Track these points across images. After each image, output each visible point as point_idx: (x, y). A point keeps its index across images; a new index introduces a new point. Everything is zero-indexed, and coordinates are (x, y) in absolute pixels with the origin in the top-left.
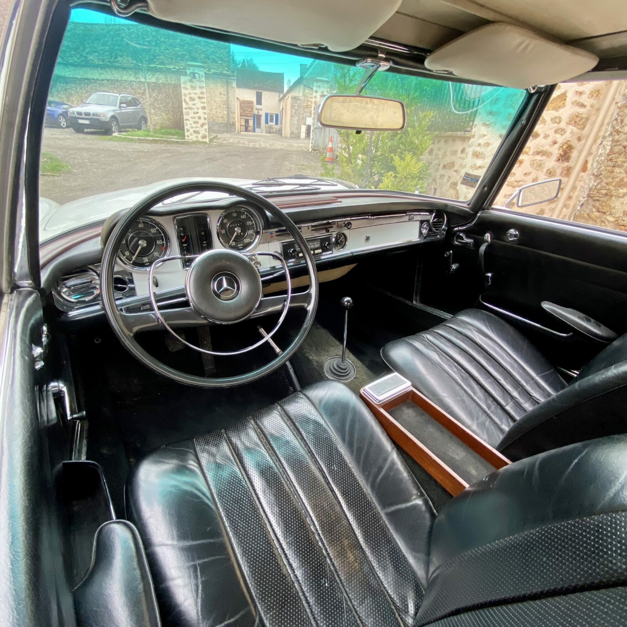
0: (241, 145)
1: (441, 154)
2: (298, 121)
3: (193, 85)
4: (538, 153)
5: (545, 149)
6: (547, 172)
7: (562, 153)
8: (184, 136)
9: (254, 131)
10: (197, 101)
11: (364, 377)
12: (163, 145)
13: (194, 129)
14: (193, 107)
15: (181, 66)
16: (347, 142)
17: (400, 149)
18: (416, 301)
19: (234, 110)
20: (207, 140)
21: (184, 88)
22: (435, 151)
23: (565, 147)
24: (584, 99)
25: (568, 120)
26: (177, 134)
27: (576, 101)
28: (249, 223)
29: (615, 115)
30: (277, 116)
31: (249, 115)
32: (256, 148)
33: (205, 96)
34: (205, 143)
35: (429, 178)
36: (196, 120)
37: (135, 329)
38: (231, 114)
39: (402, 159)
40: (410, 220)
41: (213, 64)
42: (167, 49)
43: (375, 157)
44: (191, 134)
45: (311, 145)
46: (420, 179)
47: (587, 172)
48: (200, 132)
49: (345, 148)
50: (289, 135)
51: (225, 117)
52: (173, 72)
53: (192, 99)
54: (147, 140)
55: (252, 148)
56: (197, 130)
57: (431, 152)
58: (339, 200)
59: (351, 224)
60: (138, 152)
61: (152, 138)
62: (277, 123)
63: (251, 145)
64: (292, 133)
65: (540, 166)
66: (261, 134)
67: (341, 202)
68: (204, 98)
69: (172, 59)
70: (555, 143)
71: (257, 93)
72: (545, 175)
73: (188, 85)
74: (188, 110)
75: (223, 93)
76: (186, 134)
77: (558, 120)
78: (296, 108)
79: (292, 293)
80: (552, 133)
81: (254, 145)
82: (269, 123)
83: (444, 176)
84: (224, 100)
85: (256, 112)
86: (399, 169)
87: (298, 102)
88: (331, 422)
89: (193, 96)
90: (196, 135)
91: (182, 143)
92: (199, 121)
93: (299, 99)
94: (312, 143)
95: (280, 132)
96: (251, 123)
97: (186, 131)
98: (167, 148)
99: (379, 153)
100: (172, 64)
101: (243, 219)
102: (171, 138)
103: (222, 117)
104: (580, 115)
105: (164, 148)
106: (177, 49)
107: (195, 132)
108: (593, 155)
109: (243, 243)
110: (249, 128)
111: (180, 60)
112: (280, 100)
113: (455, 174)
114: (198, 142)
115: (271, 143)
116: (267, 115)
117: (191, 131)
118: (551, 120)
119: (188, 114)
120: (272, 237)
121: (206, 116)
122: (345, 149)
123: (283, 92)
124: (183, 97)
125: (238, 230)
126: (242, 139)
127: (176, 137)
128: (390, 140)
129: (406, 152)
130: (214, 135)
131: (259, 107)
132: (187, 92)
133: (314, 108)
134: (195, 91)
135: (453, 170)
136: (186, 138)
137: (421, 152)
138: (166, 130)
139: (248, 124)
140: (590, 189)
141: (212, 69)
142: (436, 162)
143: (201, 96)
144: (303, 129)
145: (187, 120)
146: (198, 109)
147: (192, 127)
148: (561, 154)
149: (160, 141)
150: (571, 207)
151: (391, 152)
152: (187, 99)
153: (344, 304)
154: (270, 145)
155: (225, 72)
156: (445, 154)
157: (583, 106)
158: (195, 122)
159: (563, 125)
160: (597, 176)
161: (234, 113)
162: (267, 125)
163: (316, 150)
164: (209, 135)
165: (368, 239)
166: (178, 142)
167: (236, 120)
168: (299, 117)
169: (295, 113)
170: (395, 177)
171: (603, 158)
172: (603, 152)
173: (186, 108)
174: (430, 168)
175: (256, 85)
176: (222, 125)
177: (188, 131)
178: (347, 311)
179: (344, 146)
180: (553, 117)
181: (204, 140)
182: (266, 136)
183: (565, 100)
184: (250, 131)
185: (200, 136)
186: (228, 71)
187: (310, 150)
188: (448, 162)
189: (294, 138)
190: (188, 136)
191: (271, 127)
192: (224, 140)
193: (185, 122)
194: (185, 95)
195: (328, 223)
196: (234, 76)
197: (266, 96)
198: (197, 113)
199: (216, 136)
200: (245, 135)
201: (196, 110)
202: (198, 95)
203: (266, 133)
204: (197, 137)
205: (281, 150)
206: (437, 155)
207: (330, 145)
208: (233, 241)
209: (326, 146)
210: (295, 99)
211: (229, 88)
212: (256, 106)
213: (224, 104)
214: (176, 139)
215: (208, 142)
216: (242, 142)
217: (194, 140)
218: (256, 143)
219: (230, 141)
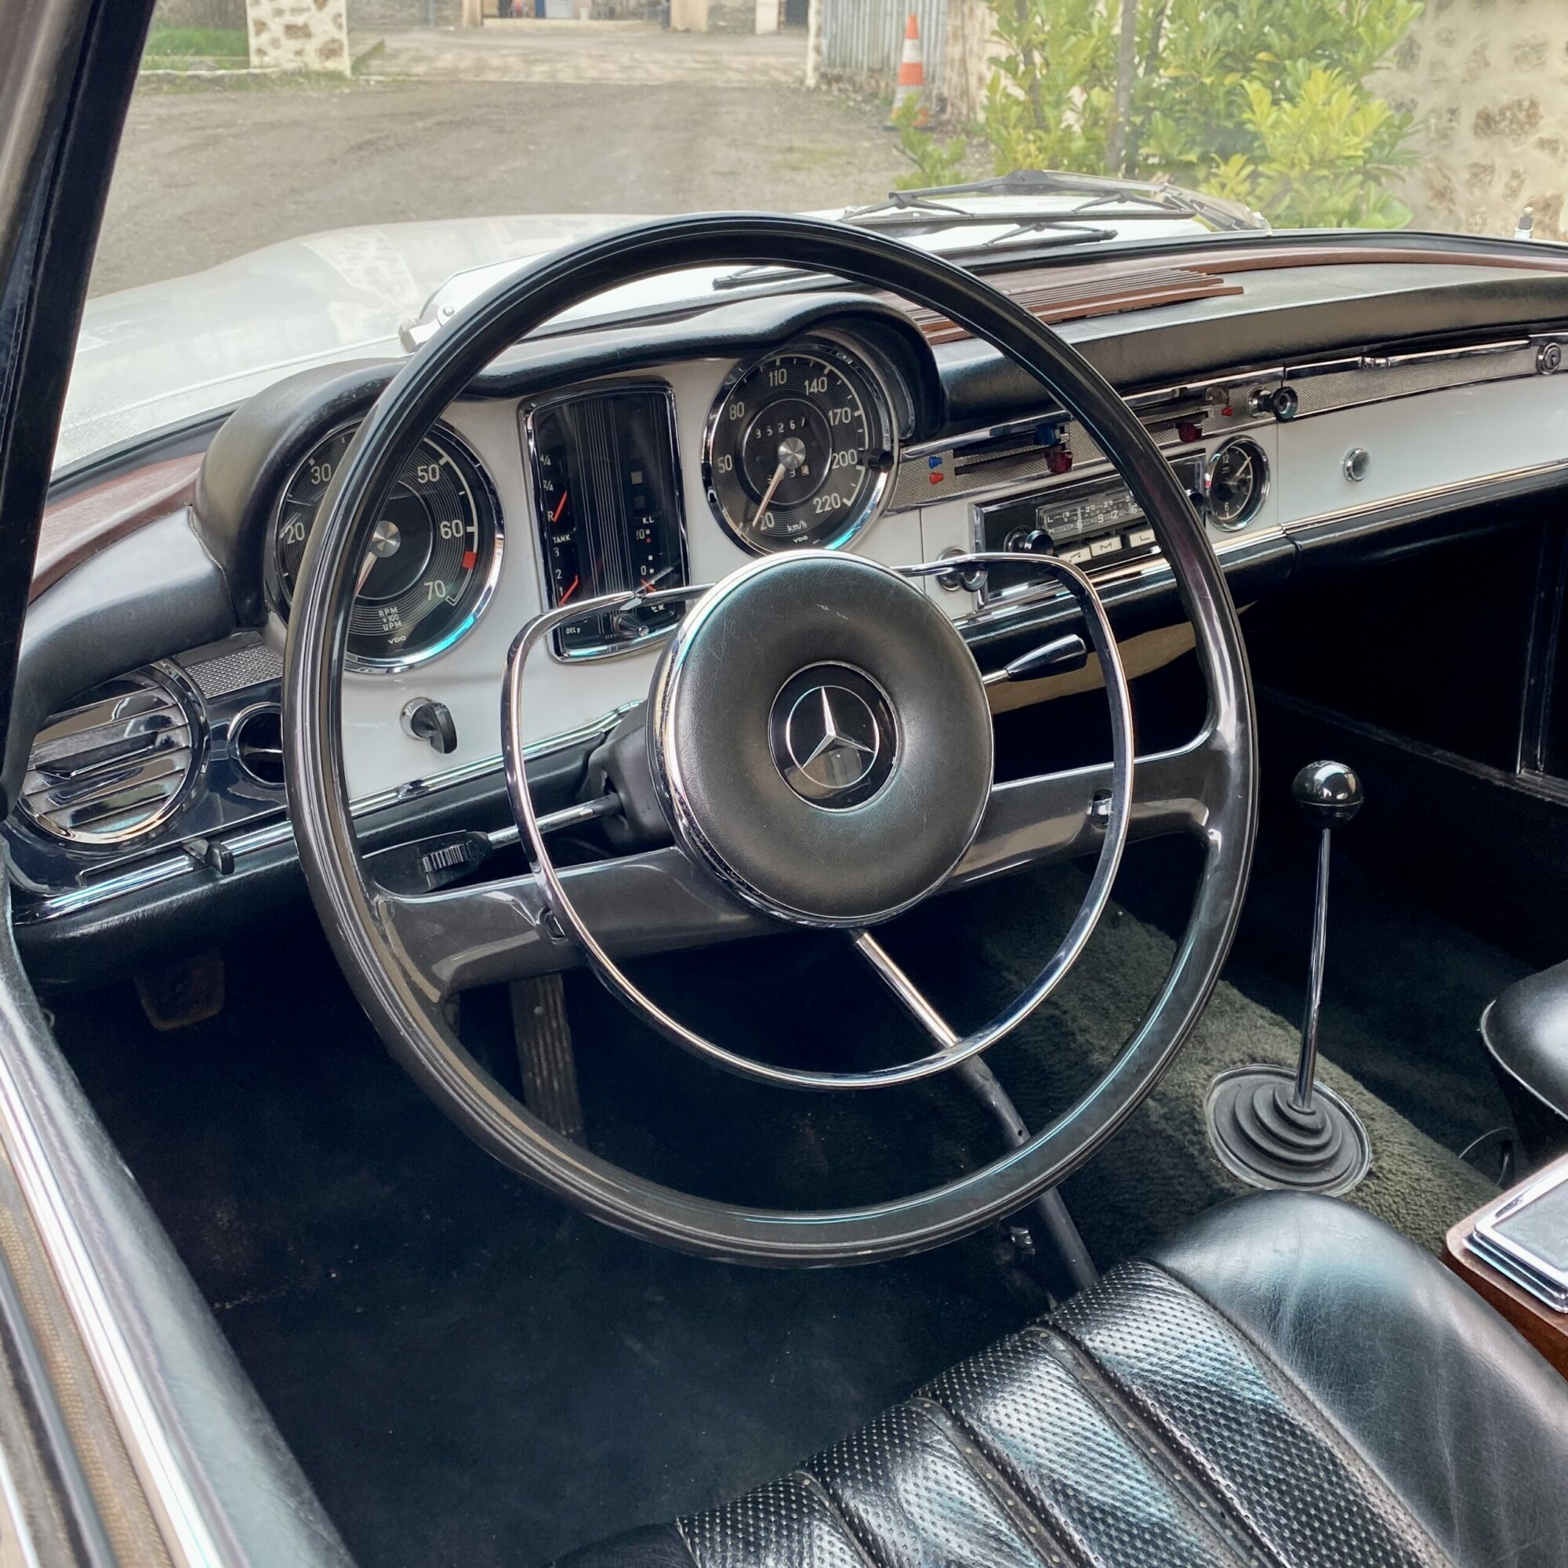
0: (492, 77)
1: (1457, 60)
8: (245, 51)
9: (541, 13)
11: (1415, 1169)
12: (158, 99)
13: (288, 19)
16: (1018, 32)
17: (1268, 48)
18: (1531, 765)
20: (343, 64)
22: (1429, 50)
26: (216, 45)
28: (839, 416)
32: (558, 88)
34: (336, 76)
35: (1404, 171)
37: (448, 968)
39: (1282, 96)
40: (1541, 369)
43: (1150, 94)
44: (275, 43)
45: (812, 58)
46: (1370, 177)
48: (314, 29)
49: (1010, 58)
50: (702, 21)
55: (543, 87)
56: (300, 20)
57: (1408, 55)
58: (1229, 282)
59: (1294, 396)
63: (539, 73)
64: (716, 11)
66: (571, 23)
67: (1239, 291)
76: (254, 42)
79: (1138, 753)
81: (552, 74)
83: (1490, 169)
86: (1275, 142)
88: (1351, 1419)
90: (295, 44)
91: (239, 84)
94: (818, 50)
95: (659, 9)
97: (251, 30)
98: (175, 111)
99: (1164, 77)
101: (812, 398)
102: (192, 66)
105: (163, 112)
107: (291, 30)
109: (811, 515)
113: (1543, 157)
114: (306, 74)
115: (625, 60)
117: (276, 27)
120: (937, 479)
122: (1010, 66)
125: (790, 452)
126: (493, 49)
127: (209, 60)
128: (1219, 13)
129: (1300, 63)
130: (372, 40)
135: (1533, 139)
136: (254, 59)
137: (1370, 58)
142: (1438, 99)
147: (279, 12)
151: (1224, 68)
153: (1317, 797)
154: (625, 69)
156: (1480, 60)
163: (839, 79)
164: (353, 43)
165: (1358, 465)
166: (218, 81)
170: (1254, 176)
174: (1409, 129)
177: (261, 26)
178: (1327, 833)
179: (1002, 51)
181: (331, 65)
182: (597, 33)
184: (520, 14)
185: (312, 46)
187: (811, 81)
188: (1505, 99)
189: (722, 30)
190: (261, 52)
192: (419, 59)
195: (1187, 398)
199: (381, 45)
200: (503, 33)
203: (592, 17)
204: (299, 53)
205: (676, 86)
206: (1436, 64)
207: (909, 54)
208: (769, 507)
209: (886, 60)
214: (210, 68)
215: (348, 73)
216: (496, 62)
217: (290, 66)
218: (559, 66)
219: (440, 64)
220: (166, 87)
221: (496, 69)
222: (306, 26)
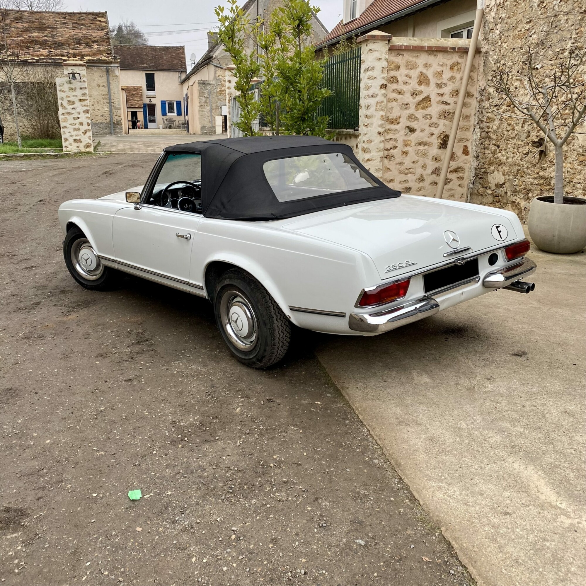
0: (136, 151)
2: (211, 111)
3: (72, 86)
4: (420, 144)
5: (424, 140)
6: (433, 159)
7: (442, 142)
8: (61, 146)
9: (146, 127)
10: (78, 104)
12: (40, 161)
13: (74, 138)
14: (73, 111)
15: (42, 55)
19: (119, 105)
20: (91, 149)
21: (60, 91)
23: (442, 137)
24: (446, 98)
25: (438, 116)
27: (440, 101)
29: (478, 107)
30: (179, 103)
31: (137, 106)
33: (88, 98)
34: (89, 153)
36: (77, 126)
38: (114, 111)
41: (87, 49)
42: (21, 36)
44: (71, 144)
47: (469, 156)
48: (82, 140)
50: (199, 131)
51: (107, 115)
52: (31, 64)
53: (70, 102)
54: (16, 156)
56: (78, 138)
60: (17, 172)
61: (23, 154)
62: (179, 114)
63: (150, 150)
64: (203, 128)
65: (424, 154)
66: (156, 131)
68: (87, 100)
69: (28, 48)
70: (432, 135)
71: (147, 75)
72: (432, 161)
73: (66, 87)
74: (66, 116)
75: (101, 85)
76: (64, 144)
77: (429, 117)
78: (206, 95)
80: (427, 127)
81: (154, 150)
82: (168, 114)
84: (104, 93)
85: (147, 101)
87: (209, 87)
89: (72, 99)
90: (77, 144)
91: (62, 156)
92: (80, 127)
93: (209, 84)
95: (186, 126)
96: (140, 116)
97: (63, 140)
100: (28, 54)
102: (46, 151)
103: (102, 116)
104: (447, 111)
106: (35, 34)
107: (75, 141)
108: (471, 140)
110: (138, 124)
111: (40, 48)
112: (183, 82)
114: (80, 153)
116: (163, 103)
117: (71, 140)
118: (423, 117)
119: (65, 120)
121: (89, 121)
123: (185, 71)
124: (59, 102)
126: (134, 142)
127: (51, 149)
130: (98, 141)
131: (151, 93)
132: (63, 95)
133: (229, 100)
134: (74, 93)
136: (64, 149)
138: (33, 141)
139: (136, 118)
140: (476, 169)
141: (87, 56)
143: (82, 98)
144: (219, 121)
145: (65, 127)
146: (79, 113)
147: (72, 136)
148: (440, 143)
149: (34, 155)
150: (466, 186)
152: (65, 103)
155: (103, 58)
157: (447, 103)
158: (75, 130)
159: (434, 120)
160: (477, 157)
161: (119, 109)
162: (165, 117)
164: (94, 142)
166: (56, 156)
167: (122, 117)
168: (211, 106)
169: (205, 102)
171: (477, 143)
172: (476, 137)
173: (63, 114)
175: (145, 65)
176: (102, 126)
177: (66, 140)
180: (424, 115)
181: (88, 150)
183: (430, 101)
185: (82, 145)
186: (108, 57)
190: (67, 147)
191: (171, 120)
192: (111, 147)
193: (62, 130)
194: (62, 99)
196: (116, 62)
197: (160, 78)
198: (78, 118)
199: (100, 142)
200: (135, 136)
201: (76, 116)
202: (79, 98)
203: (164, 128)
204: (78, 147)
210: (203, 83)
211: (111, 78)
212: (146, 93)
213: (103, 99)
214: (53, 152)
215: (93, 152)
216: (136, 147)
217: (76, 151)
218: (156, 147)
219: (119, 148)
220: (40, 157)
221: (136, 149)
222: (80, 139)
